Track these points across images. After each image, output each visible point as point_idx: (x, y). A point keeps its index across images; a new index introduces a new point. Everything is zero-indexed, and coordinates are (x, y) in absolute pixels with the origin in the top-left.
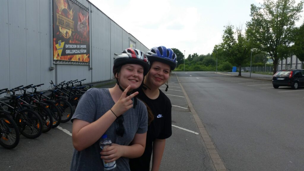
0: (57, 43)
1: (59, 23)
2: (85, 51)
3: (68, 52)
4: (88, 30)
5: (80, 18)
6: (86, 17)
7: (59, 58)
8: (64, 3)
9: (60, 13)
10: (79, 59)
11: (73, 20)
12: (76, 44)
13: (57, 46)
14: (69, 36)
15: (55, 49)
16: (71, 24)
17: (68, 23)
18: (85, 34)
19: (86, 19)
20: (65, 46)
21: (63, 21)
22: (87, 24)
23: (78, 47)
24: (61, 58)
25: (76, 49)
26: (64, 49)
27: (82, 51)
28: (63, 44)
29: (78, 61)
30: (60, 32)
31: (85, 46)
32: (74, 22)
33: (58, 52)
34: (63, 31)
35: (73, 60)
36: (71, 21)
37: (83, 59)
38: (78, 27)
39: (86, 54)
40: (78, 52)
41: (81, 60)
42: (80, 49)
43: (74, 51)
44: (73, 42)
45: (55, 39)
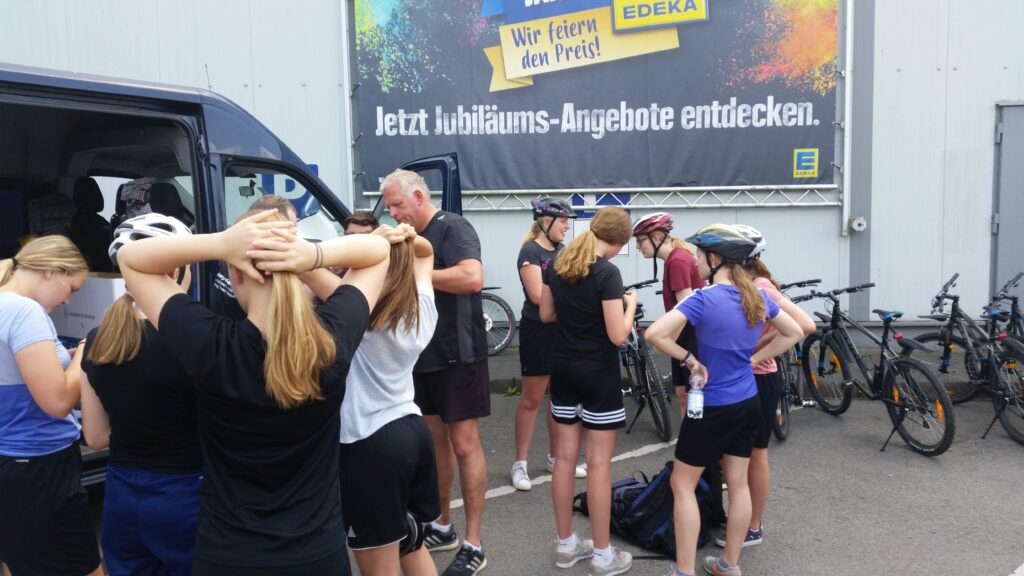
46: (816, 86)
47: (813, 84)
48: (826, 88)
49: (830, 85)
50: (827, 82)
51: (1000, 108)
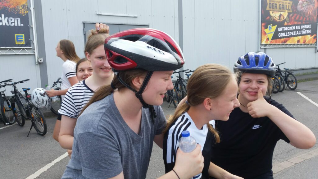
0: (266, 27)
1: (270, 8)
2: (309, 31)
3: (280, 35)
4: (315, 7)
7: (269, 42)
10: (298, 41)
12: (295, 25)
13: (267, 31)
14: (284, 18)
15: (263, 33)
16: (288, 5)
17: (283, 5)
18: (311, 12)
20: (277, 29)
21: (276, 4)
23: (298, 27)
24: (271, 42)
25: (295, 30)
26: (277, 32)
27: (304, 32)
29: (296, 43)
30: (271, 16)
31: (310, 26)
32: (291, 2)
33: (267, 36)
34: (275, 15)
35: (288, 43)
36: (288, 2)
37: (305, 41)
38: (299, 6)
39: (311, 34)
40: (298, 33)
41: (302, 42)
42: (301, 30)
43: (290, 34)
44: (290, 24)
45: (263, 24)
46: (20, 12)
47: (19, 11)
48: (24, 13)
49: (26, 12)
50: (25, 11)
51: (84, 23)
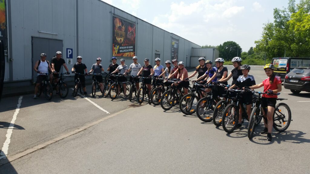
0: (115, 47)
1: (116, 35)
2: (132, 50)
3: (121, 51)
4: (134, 36)
5: (129, 29)
6: (133, 28)
7: (116, 55)
8: (119, 23)
9: (117, 29)
10: (128, 55)
11: (124, 32)
12: (126, 46)
13: (115, 48)
14: (122, 42)
15: (113, 50)
16: (123, 34)
17: (121, 34)
18: (132, 39)
19: (133, 29)
20: (119, 48)
21: (119, 33)
22: (134, 32)
23: (128, 47)
24: (117, 55)
25: (126, 49)
26: (119, 50)
27: (130, 50)
28: (118, 47)
29: (127, 56)
30: (117, 40)
31: (132, 47)
32: (125, 33)
33: (115, 51)
34: (118, 39)
35: (124, 56)
36: (123, 32)
37: (130, 55)
38: (128, 35)
39: (133, 52)
40: (128, 51)
41: (129, 56)
42: (129, 49)
43: (125, 51)
44: (124, 45)
45: (114, 44)
46: (1, 28)
48: (3, 29)
49: (5, 28)
51: (32, 37)
